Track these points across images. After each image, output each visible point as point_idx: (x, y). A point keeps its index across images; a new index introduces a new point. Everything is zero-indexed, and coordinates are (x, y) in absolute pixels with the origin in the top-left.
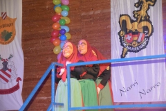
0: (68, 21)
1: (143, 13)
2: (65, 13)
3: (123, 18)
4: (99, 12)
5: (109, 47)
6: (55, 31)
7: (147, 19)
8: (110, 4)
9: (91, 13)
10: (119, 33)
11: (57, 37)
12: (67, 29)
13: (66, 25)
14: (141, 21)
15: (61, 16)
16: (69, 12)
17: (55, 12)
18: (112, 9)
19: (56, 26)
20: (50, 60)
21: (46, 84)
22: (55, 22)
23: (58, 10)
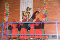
0: (9, 11)
1: (28, 11)
2: (8, 9)
3: (23, 12)
4: (17, 10)
5: (19, 19)
6: (5, 14)
7: (29, 13)
8: (20, 8)
9: (15, 10)
10: (22, 16)
11: (5, 15)
12: (8, 13)
13: (8, 12)
14: (28, 13)
15: (7, 10)
16: (9, 9)
17: (5, 9)
18: (20, 10)
19: (5, 13)
20: (3, 21)
21: (1, 28)
22: (5, 11)
23: (6, 8)
